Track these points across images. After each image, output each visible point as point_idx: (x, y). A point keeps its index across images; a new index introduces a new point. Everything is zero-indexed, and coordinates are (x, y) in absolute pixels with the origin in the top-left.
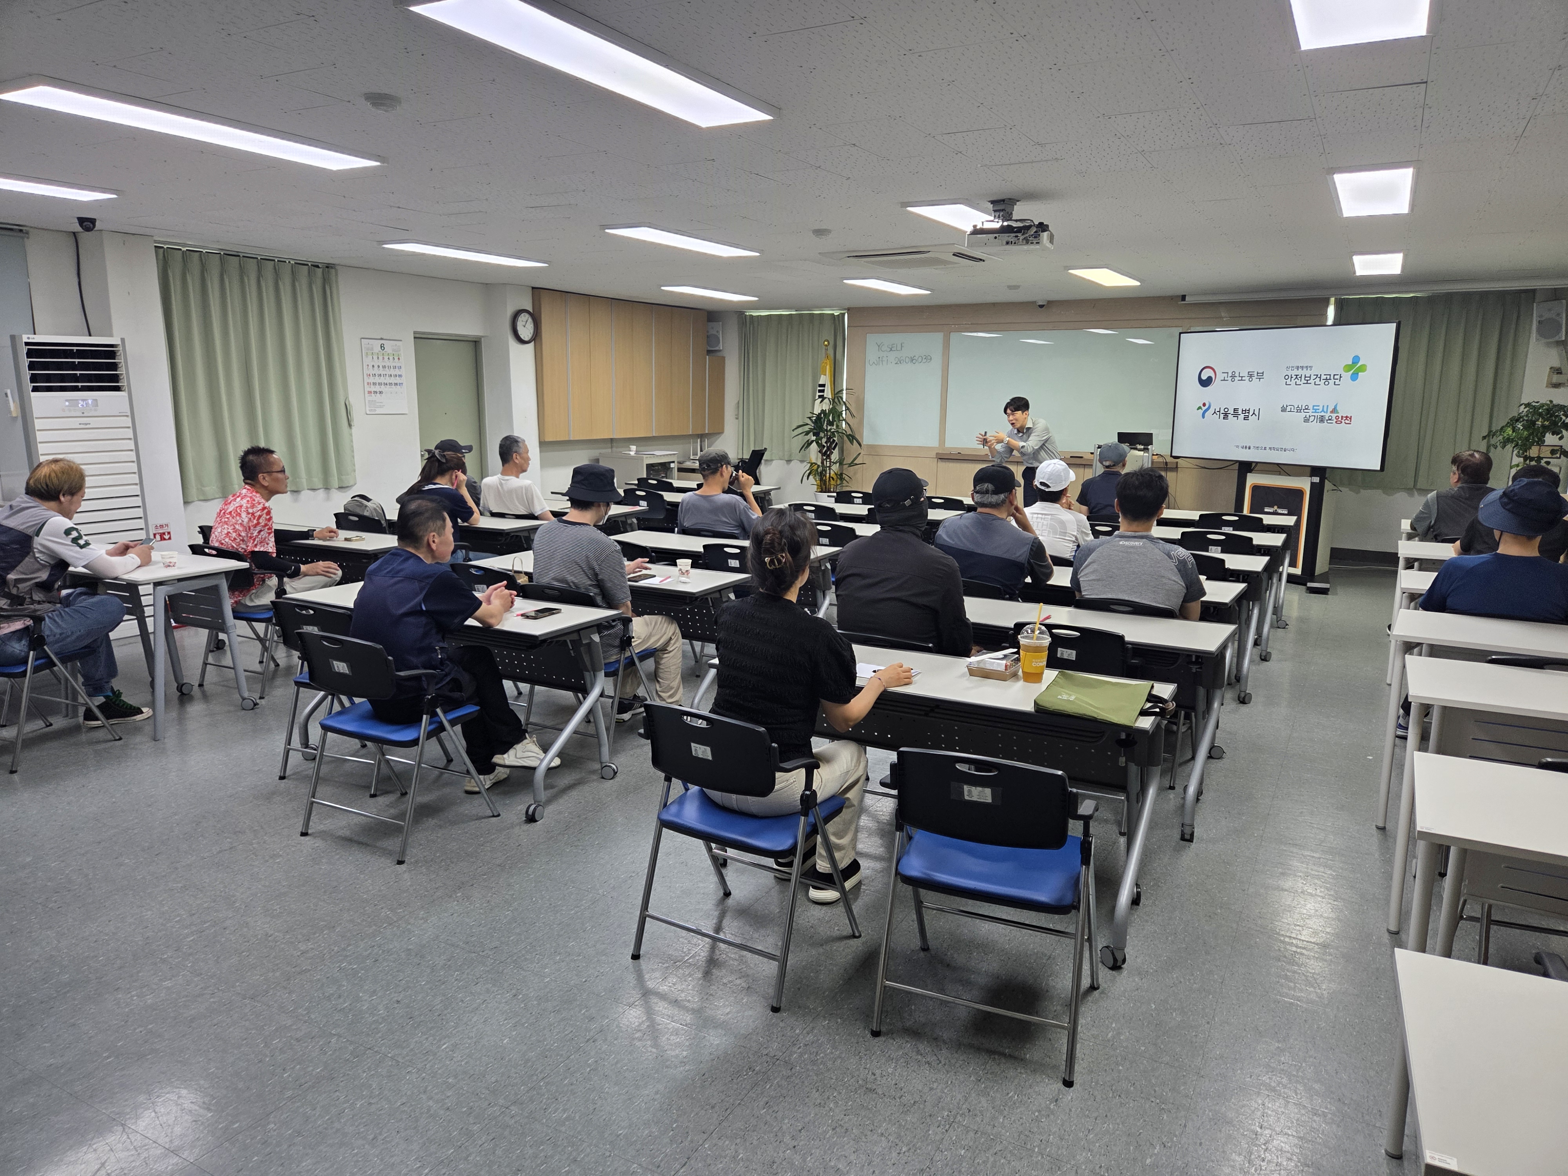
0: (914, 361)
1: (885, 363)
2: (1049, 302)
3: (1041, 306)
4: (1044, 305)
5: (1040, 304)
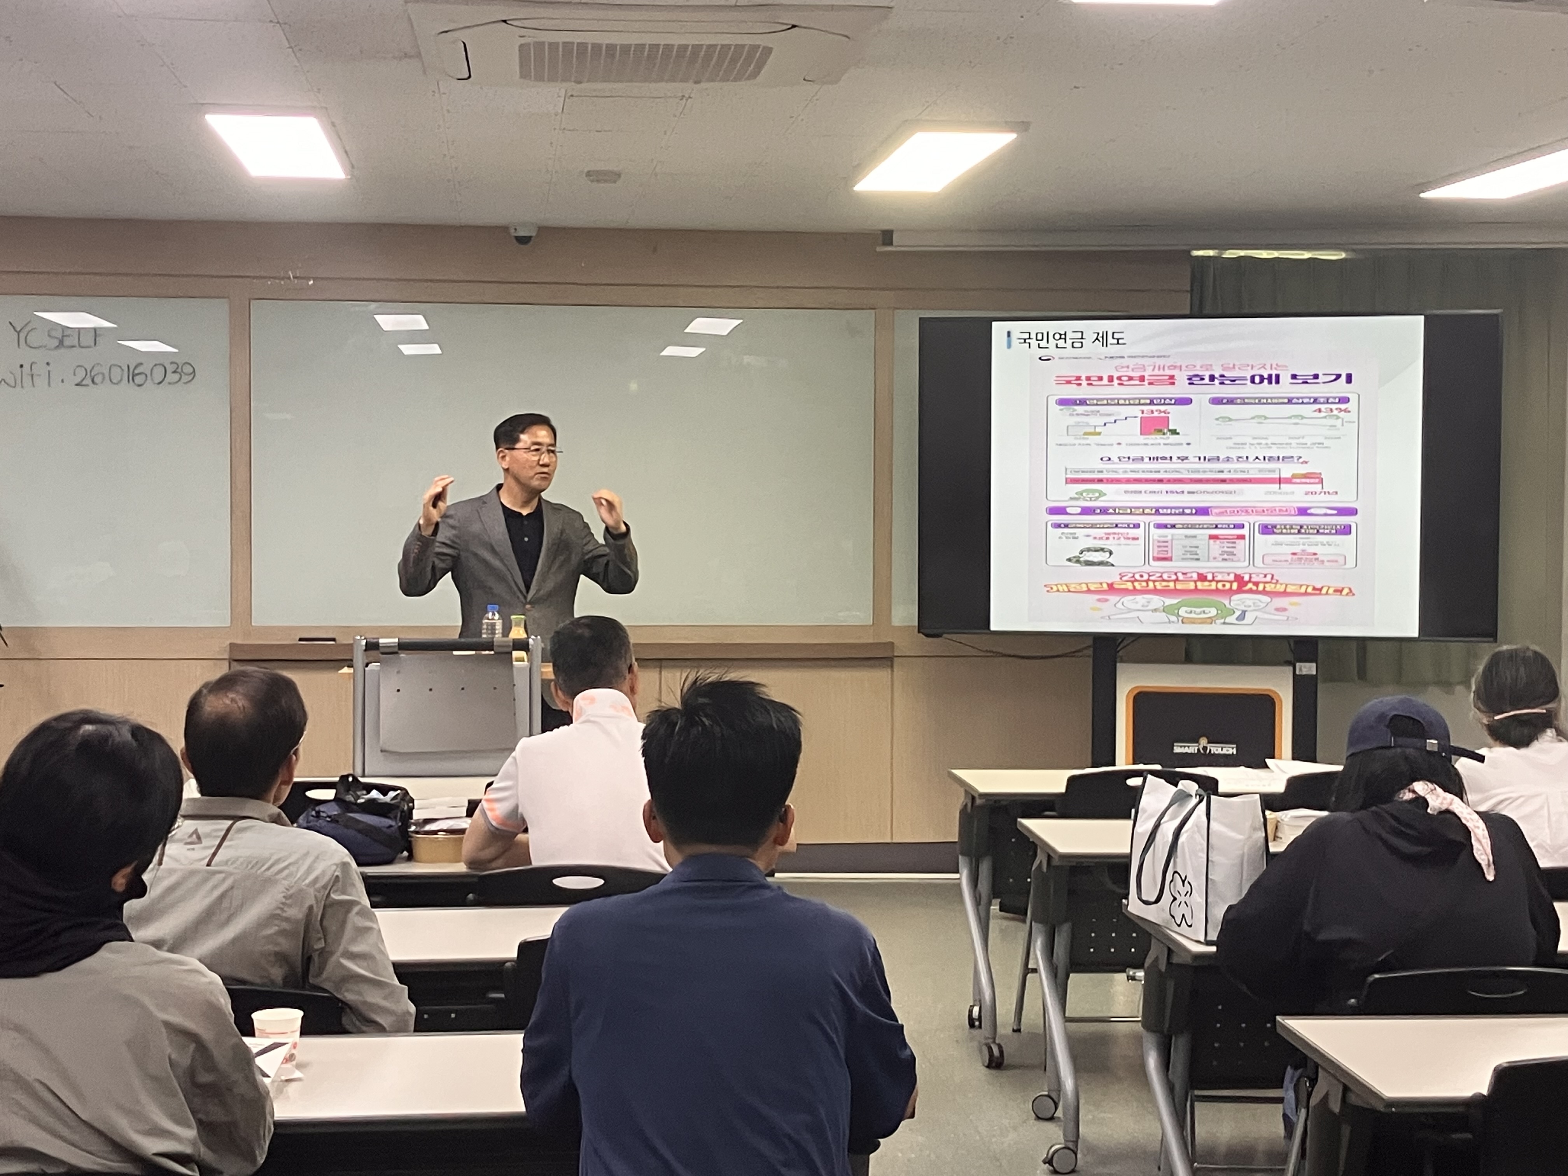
0: (139, 379)
1: (42, 382)
2: (544, 230)
3: (523, 240)
4: (530, 237)
5: (522, 233)
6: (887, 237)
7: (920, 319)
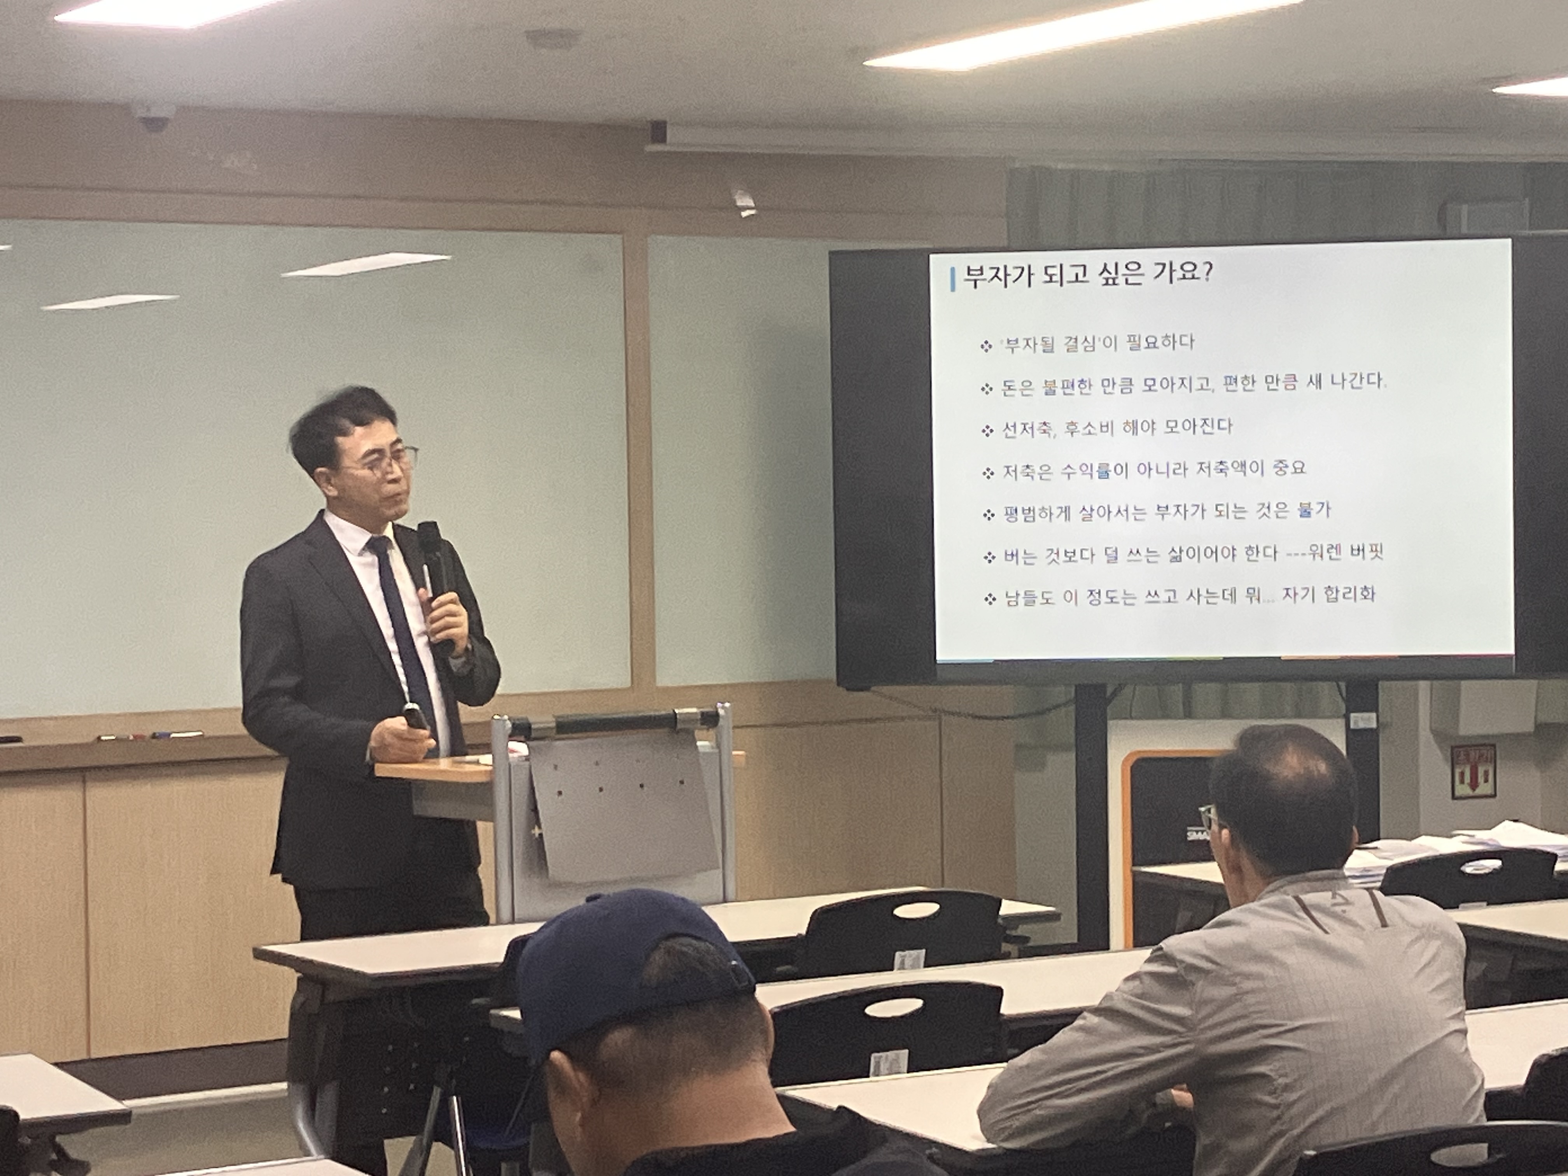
4: (167, 119)
5: (155, 113)
6: (658, 131)
7: (832, 253)
